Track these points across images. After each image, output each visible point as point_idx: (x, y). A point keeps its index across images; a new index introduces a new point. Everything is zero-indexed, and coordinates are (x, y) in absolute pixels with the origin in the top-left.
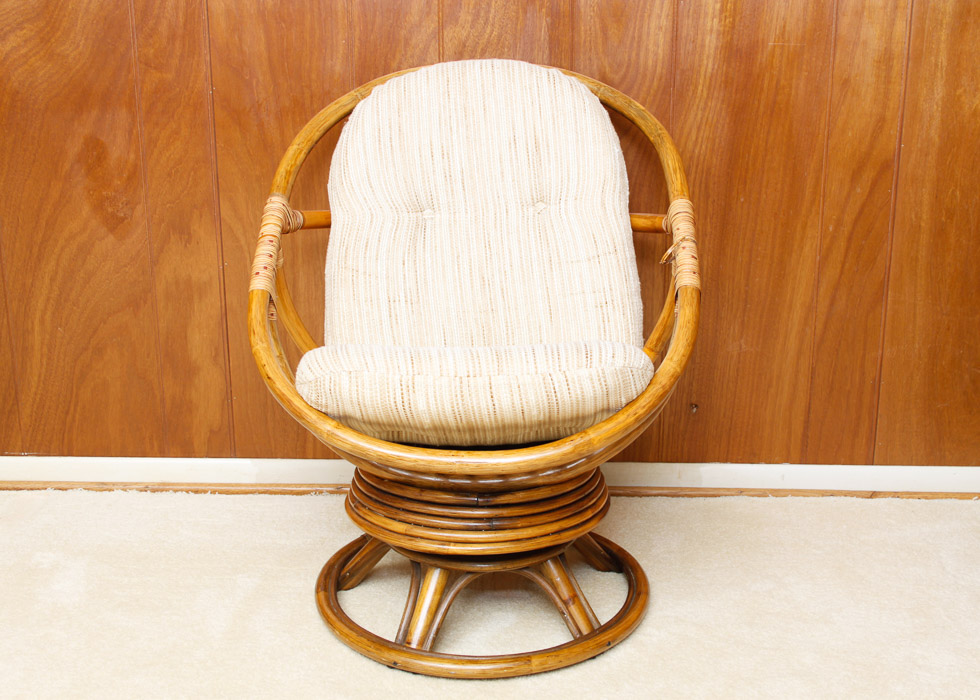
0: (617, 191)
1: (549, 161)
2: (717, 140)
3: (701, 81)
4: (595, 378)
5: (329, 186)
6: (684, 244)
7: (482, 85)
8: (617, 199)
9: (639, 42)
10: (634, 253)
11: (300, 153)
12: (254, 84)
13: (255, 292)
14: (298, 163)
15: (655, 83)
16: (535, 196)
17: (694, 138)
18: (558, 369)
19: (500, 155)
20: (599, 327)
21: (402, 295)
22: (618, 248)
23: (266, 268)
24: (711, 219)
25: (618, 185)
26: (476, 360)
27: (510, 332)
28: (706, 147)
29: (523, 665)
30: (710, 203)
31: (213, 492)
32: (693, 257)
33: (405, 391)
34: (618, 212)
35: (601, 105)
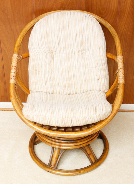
0: (103, 49)
1: (85, 41)
2: (129, 28)
3: (126, 13)
4: (98, 117)
5: (29, 46)
6: (121, 70)
7: (68, 20)
8: (103, 52)
9: (110, 3)
10: (107, 64)
11: (21, 40)
12: (8, 14)
13: (11, 84)
14: (20, 43)
15: (114, 14)
16: (82, 49)
17: (123, 27)
18: (88, 115)
19: (73, 39)
20: (98, 85)
21: (48, 76)
22: (103, 64)
23: (13, 76)
24: (127, 47)
25: (103, 47)
26: (68, 113)
27: (75, 85)
28: (126, 30)
29: (78, 171)
30: (127, 43)
31: (3, 110)
32: (123, 74)
33: (50, 121)
34: (103, 55)
35: (99, 24)
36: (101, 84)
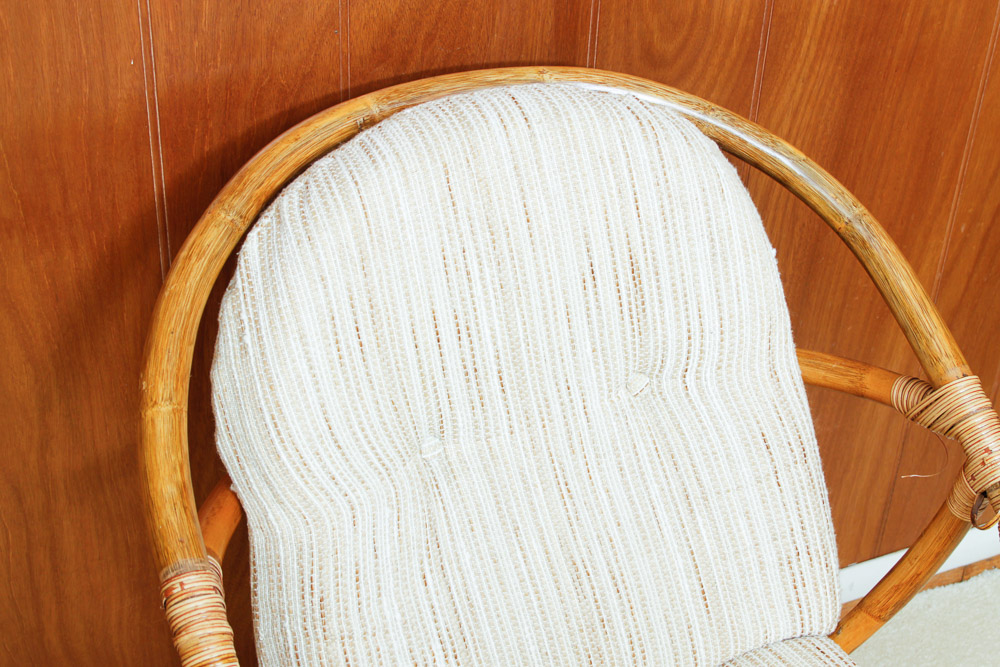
1: (662, 301)
3: (809, 32)
15: (735, 46)
19: (567, 306)
36: (810, 587)
